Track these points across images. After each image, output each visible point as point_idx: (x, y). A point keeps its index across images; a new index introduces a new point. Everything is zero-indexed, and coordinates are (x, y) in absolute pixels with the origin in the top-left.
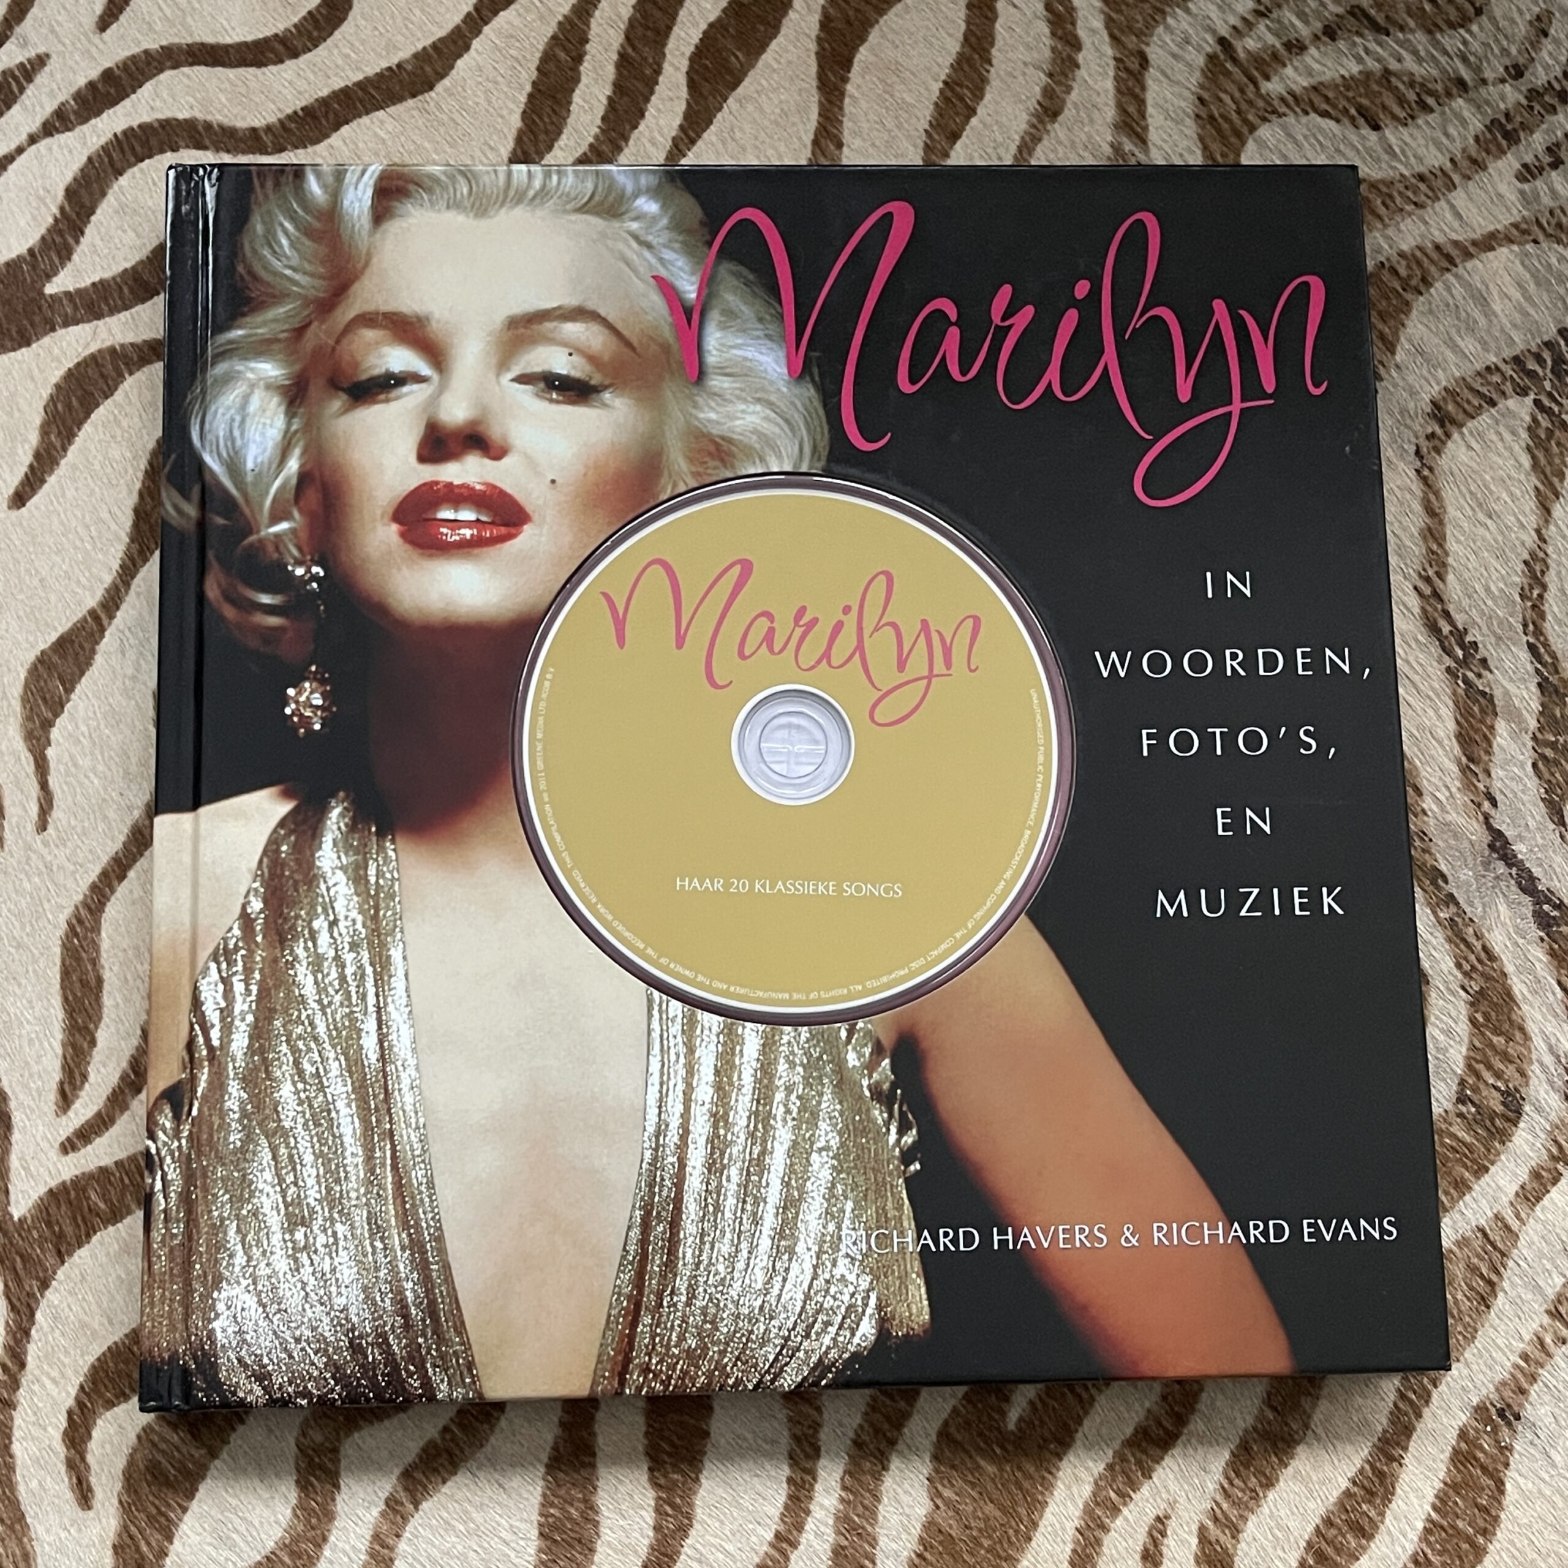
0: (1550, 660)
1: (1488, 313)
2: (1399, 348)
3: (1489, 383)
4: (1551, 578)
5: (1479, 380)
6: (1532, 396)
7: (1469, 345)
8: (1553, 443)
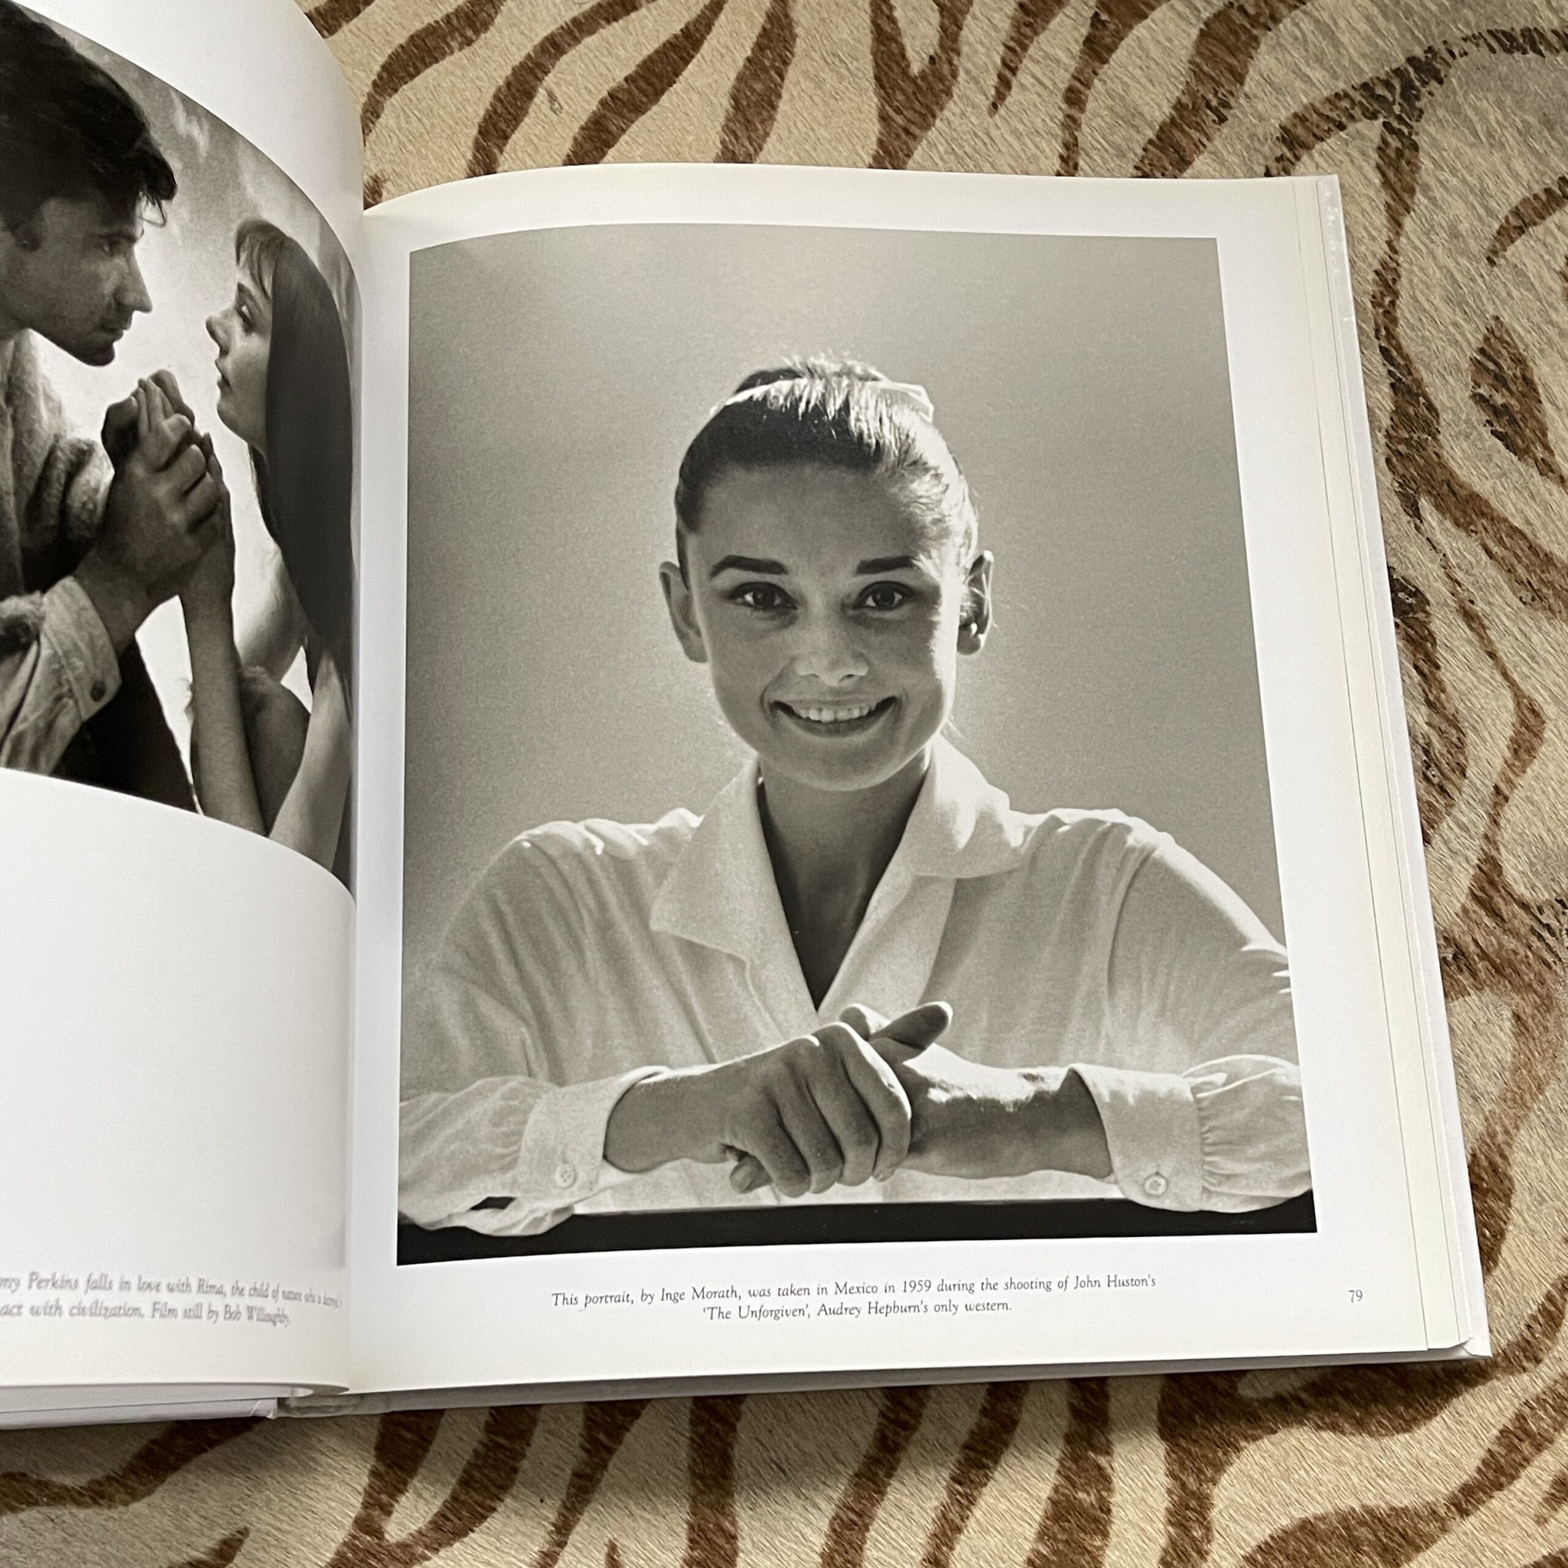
0: (1402, 362)
1: (1337, 44)
2: (1248, 79)
3: (1337, 108)
4: (1403, 286)
5: (1328, 106)
6: (1381, 120)
7: (1317, 74)
8: (1403, 162)
